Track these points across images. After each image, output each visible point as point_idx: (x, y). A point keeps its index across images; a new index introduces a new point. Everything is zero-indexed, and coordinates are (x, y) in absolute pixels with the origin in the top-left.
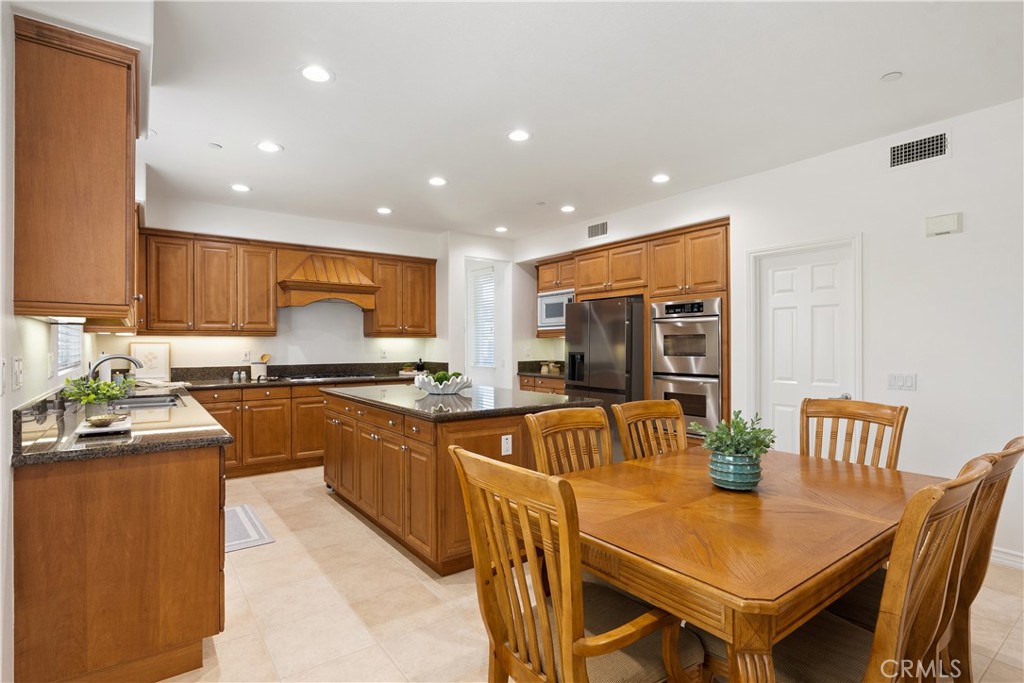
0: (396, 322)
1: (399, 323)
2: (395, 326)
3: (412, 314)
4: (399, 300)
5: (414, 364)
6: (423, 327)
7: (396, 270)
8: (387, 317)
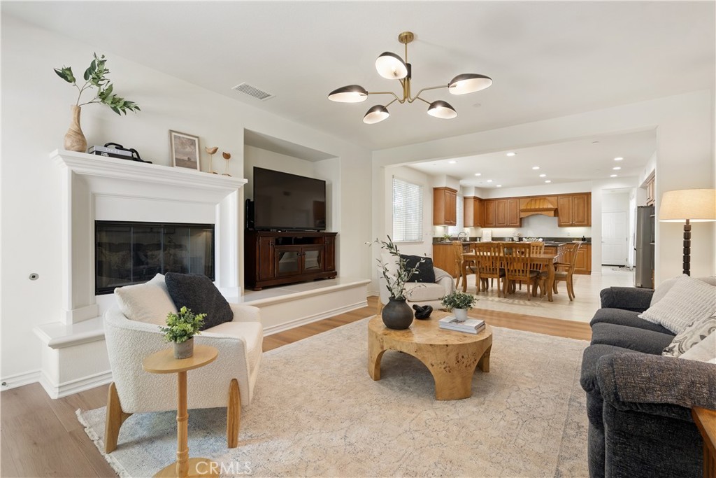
1: (571, 220)
2: (569, 222)
3: (578, 218)
4: (571, 212)
5: (580, 238)
6: (584, 222)
7: (569, 200)
8: (564, 219)
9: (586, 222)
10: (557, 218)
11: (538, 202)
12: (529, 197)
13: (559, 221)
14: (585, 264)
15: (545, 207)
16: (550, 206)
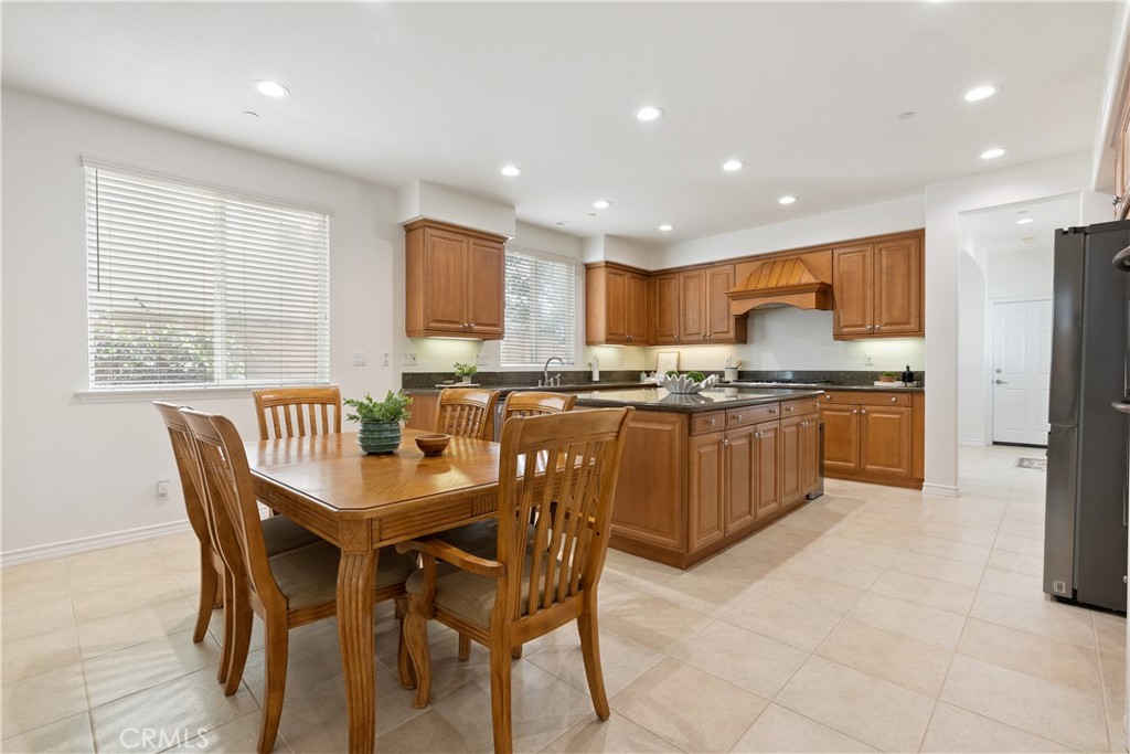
0: (864, 321)
1: (868, 320)
2: (863, 325)
3: (889, 308)
4: (869, 293)
5: (897, 373)
6: (907, 323)
7: (864, 256)
8: (850, 316)
9: (912, 325)
10: (829, 314)
11: (778, 269)
12: (756, 258)
13: (837, 322)
14: (905, 454)
15: (794, 281)
16: (808, 278)
